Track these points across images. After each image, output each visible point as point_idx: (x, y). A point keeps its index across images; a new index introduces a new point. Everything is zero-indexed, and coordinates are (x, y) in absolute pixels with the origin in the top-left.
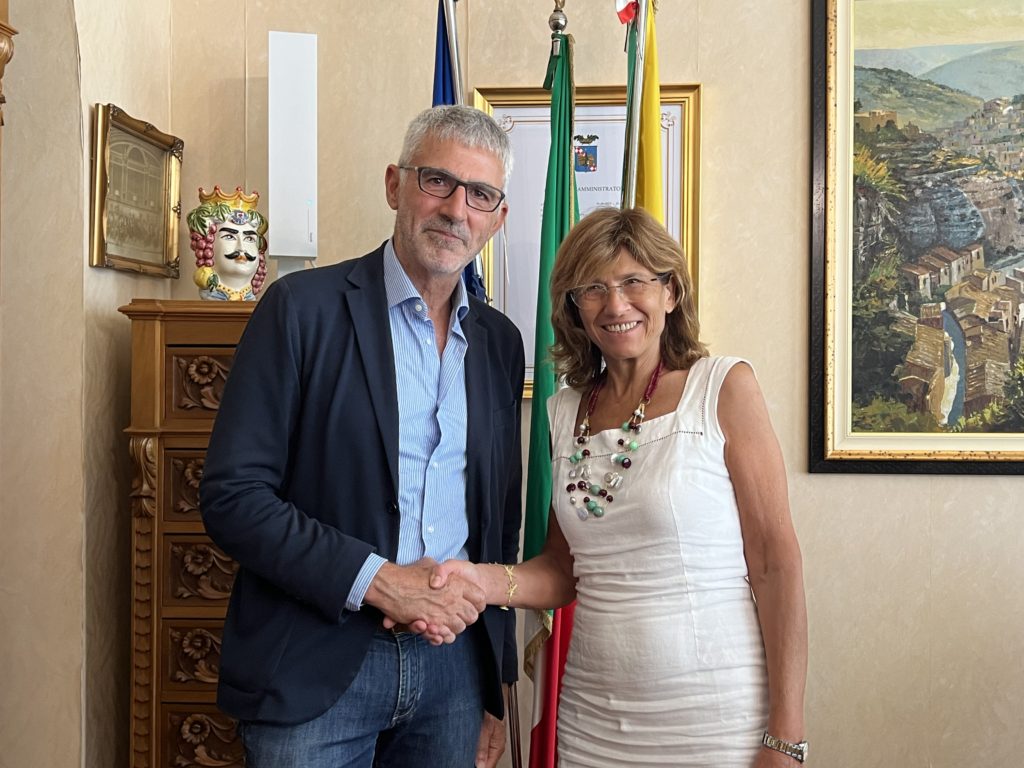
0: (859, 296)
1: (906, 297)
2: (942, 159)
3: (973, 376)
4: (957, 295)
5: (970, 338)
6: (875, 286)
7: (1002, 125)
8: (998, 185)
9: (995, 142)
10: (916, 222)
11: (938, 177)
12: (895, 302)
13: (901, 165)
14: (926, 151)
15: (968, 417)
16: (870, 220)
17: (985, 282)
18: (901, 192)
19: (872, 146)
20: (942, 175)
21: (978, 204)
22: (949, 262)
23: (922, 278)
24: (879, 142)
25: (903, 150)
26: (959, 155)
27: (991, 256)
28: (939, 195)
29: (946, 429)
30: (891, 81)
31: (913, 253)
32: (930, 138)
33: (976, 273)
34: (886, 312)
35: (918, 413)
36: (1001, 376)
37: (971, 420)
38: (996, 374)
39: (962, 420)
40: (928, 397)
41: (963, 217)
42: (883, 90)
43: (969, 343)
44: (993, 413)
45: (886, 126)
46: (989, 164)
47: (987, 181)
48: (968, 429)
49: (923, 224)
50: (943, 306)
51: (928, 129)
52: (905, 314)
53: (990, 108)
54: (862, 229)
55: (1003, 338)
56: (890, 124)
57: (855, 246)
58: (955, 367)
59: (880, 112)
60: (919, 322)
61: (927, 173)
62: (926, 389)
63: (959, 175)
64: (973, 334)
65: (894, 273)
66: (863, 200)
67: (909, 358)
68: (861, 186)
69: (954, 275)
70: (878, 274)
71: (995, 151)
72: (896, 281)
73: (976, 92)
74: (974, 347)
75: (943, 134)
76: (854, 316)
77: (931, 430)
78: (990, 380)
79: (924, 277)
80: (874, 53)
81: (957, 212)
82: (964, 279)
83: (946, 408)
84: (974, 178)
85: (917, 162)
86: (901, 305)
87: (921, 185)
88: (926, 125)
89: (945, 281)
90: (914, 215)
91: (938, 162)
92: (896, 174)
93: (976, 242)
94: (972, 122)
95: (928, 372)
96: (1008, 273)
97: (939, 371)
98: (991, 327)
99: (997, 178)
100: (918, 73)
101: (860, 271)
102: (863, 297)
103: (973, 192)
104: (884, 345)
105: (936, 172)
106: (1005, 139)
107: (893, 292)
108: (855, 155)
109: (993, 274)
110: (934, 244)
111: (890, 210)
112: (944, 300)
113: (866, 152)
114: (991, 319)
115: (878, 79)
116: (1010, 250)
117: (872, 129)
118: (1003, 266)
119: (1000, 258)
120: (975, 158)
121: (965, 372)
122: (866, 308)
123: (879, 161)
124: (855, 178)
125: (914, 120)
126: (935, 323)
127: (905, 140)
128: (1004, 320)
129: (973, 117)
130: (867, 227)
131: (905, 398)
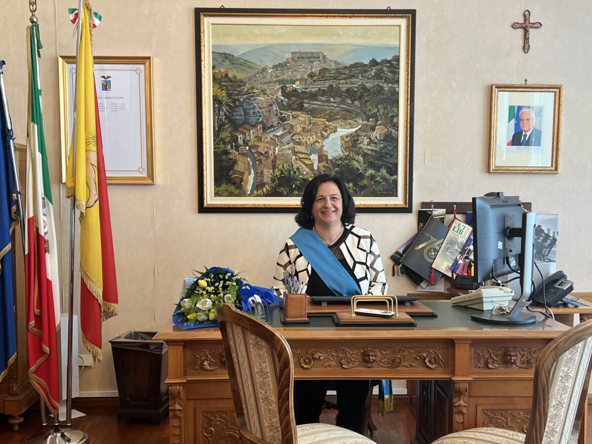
0: (216, 144)
1: (234, 144)
2: (246, 90)
3: (259, 175)
4: (252, 144)
5: (257, 161)
6: (222, 140)
7: (269, 77)
8: (267, 101)
9: (266, 83)
10: (237, 115)
11: (245, 97)
12: (229, 146)
13: (231, 92)
14: (240, 86)
15: (257, 191)
16: (219, 113)
17: (263, 139)
18: (231, 102)
19: (219, 83)
20: (246, 96)
21: (260, 108)
22: (249, 131)
23: (239, 137)
24: (222, 82)
25: (231, 86)
26: (252, 88)
27: (265, 129)
28: (245, 104)
29: (249, 195)
30: (226, 58)
31: (236, 127)
32: (241, 81)
33: (259, 135)
34: (226, 150)
35: (239, 189)
36: (269, 175)
37: (259, 192)
38: (268, 174)
39: (255, 192)
40: (242, 183)
41: (254, 113)
42: (223, 61)
43: (257, 162)
44: (267, 189)
45: (225, 76)
46: (264, 92)
47: (263, 99)
48: (258, 196)
49: (239, 115)
50: (247, 148)
51: (241, 77)
52: (233, 151)
53: (264, 70)
54: (216, 117)
55: (270, 160)
56: (226, 75)
57: (214, 123)
58: (252, 171)
59: (223, 70)
60: (239, 154)
61: (241, 95)
62: (242, 180)
63: (253, 96)
64: (259, 159)
65: (229, 135)
66: (217, 105)
67: (235, 168)
68: (216, 100)
69: (252, 135)
70: (223, 135)
71: (266, 87)
72: (230, 138)
73: (258, 63)
74: (259, 164)
75: (247, 80)
76: (214, 152)
77: (244, 196)
78: (265, 177)
79: (240, 136)
80: (220, 46)
81: (252, 111)
82: (255, 138)
83: (249, 188)
84: (258, 98)
85: (237, 91)
86: (232, 147)
87: (238, 100)
88: (240, 76)
89: (248, 138)
90: (236, 112)
91: (245, 91)
92: (229, 95)
93: (259, 123)
94: (257, 75)
95: (242, 174)
96: (271, 135)
97: (247, 173)
98: (265, 156)
99: (267, 98)
100: (236, 55)
101: (216, 134)
102: (218, 144)
103: (258, 103)
104: (225, 163)
105: (244, 95)
106: (270, 82)
107: (229, 142)
108: (213, 87)
109: (266, 135)
110: (244, 123)
111: (227, 110)
112: (248, 145)
113: (217, 86)
114: (265, 153)
115: (222, 57)
116: (272, 126)
117: (219, 77)
118: (270, 132)
119: (268, 129)
120: (258, 89)
121: (256, 173)
122: (219, 148)
123: (222, 90)
124: (213, 96)
125: (236, 74)
126: (244, 155)
127: (231, 81)
128: (270, 153)
129: (258, 73)
130: (218, 116)
131: (234, 184)
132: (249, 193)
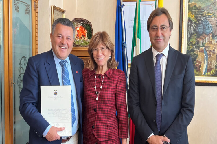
0: (188, 45)
1: (197, 46)
2: (205, 14)
4: (207, 45)
5: (209, 55)
6: (191, 43)
8: (216, 20)
9: (215, 10)
11: (204, 18)
12: (195, 47)
13: (197, 15)
14: (202, 12)
15: (208, 73)
16: (191, 28)
17: (212, 42)
18: (197, 21)
20: (205, 17)
21: (211, 24)
22: (205, 38)
23: (200, 41)
24: (193, 10)
25: (198, 12)
26: (208, 13)
27: (213, 36)
28: (204, 22)
29: (203, 75)
31: (199, 35)
32: (203, 9)
33: (211, 40)
34: (193, 49)
35: (198, 72)
36: (214, 64)
37: (208, 74)
39: (207, 74)
40: (200, 68)
41: (208, 27)
44: (213, 72)
46: (214, 15)
47: (214, 19)
48: (208, 76)
49: (200, 29)
50: (204, 48)
51: (203, 7)
54: (189, 30)
55: (215, 55)
56: (195, 6)
57: (188, 34)
58: (206, 62)
59: (194, 3)
60: (199, 51)
61: (202, 17)
62: (200, 66)
63: (208, 18)
65: (195, 40)
66: (189, 23)
67: (197, 60)
68: (189, 20)
69: (206, 40)
70: (192, 40)
71: (215, 12)
72: (195, 42)
74: (210, 57)
75: (206, 8)
76: (187, 50)
77: (201, 76)
78: (212, 65)
82: (208, 42)
84: (211, 18)
85: (200, 14)
86: (196, 48)
87: (201, 20)
89: (204, 42)
90: (199, 27)
91: (204, 14)
92: (196, 17)
93: (211, 33)
94: (211, 5)
95: (200, 63)
97: (203, 62)
98: (213, 53)
101: (189, 39)
103: (211, 22)
104: (192, 56)
105: (204, 17)
107: (195, 44)
108: (188, 13)
109: (214, 40)
110: (203, 33)
111: (195, 26)
112: (204, 46)
113: (191, 12)
114: (213, 51)
117: (192, 7)
118: (216, 39)
119: (215, 37)
120: (211, 14)
121: (208, 62)
122: (189, 48)
123: (193, 14)
124: (188, 18)
125: (200, 5)
126: (202, 51)
127: (198, 9)
128: (215, 51)
130: (190, 29)
131: (196, 68)
132: (203, 74)
